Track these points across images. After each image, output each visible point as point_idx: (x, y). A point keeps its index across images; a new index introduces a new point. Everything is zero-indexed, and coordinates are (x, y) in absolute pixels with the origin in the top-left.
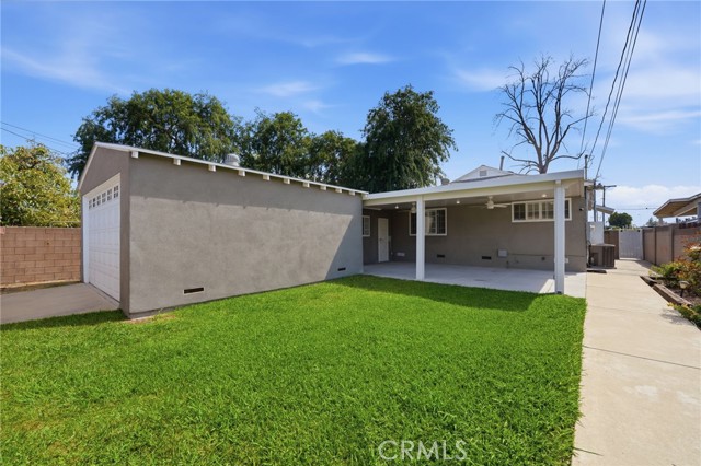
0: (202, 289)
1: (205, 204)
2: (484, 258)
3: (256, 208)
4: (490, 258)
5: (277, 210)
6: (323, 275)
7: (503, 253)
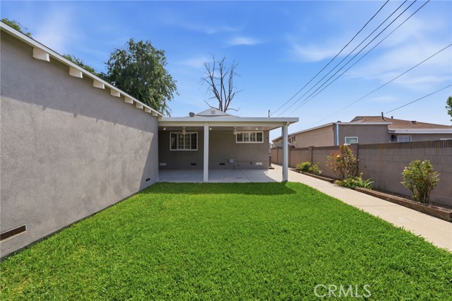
0: (23, 229)
1: (28, 105)
2: (221, 164)
3: (86, 118)
4: (224, 164)
5: (105, 122)
6: (137, 187)
7: (231, 161)
